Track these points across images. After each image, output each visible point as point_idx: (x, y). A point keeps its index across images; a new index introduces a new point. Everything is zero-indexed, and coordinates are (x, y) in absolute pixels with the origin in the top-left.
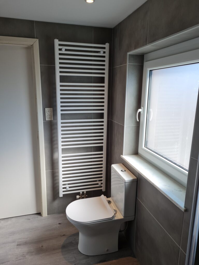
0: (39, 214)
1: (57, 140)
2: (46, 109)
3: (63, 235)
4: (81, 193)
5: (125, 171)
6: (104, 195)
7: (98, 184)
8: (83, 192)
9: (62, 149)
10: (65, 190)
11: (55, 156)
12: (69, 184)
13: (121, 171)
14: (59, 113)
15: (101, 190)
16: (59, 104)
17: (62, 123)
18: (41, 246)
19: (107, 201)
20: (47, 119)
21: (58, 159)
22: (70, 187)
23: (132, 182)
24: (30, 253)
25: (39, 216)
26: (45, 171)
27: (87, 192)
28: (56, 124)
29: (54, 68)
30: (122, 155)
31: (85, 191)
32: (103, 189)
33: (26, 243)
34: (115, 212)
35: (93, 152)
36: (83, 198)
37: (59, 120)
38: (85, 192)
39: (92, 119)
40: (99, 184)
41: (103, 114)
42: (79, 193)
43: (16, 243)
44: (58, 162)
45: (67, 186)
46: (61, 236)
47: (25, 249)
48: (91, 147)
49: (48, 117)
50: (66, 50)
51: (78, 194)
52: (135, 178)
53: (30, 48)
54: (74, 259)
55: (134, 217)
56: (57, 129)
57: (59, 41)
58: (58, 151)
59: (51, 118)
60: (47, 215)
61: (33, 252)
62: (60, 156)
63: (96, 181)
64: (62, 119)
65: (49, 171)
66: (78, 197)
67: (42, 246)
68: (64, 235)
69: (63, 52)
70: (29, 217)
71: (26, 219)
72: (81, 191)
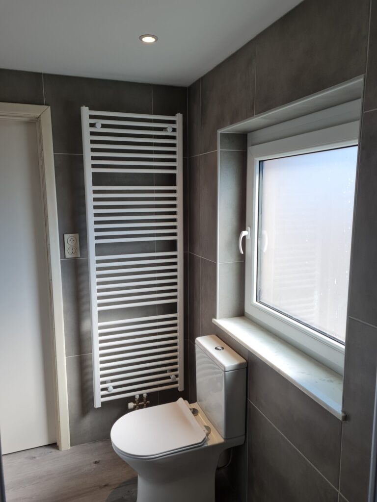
0: (54, 445)
1: (89, 295)
2: (67, 236)
3: (104, 484)
4: (137, 397)
5: (223, 348)
6: (184, 399)
7: (169, 377)
8: (141, 396)
9: (99, 312)
10: (105, 392)
11: (85, 326)
12: (112, 381)
13: (216, 348)
14: (92, 242)
15: (176, 388)
16: (91, 227)
17: (98, 262)
19: (191, 409)
20: (68, 256)
21: (90, 333)
22: (115, 387)
23: (239, 369)
25: (54, 451)
26: (65, 357)
27: (148, 394)
28: (87, 264)
29: (81, 160)
30: (215, 317)
31: (144, 392)
32: (180, 386)
34: (206, 431)
35: (158, 315)
36: (141, 407)
37: (93, 257)
38: (145, 395)
39: (154, 252)
40: (172, 377)
41: (175, 242)
42: (134, 397)
44: (90, 339)
45: (110, 385)
46: (101, 487)
48: (155, 306)
49: (70, 251)
50: (103, 126)
51: (132, 399)
52: (243, 361)
53: (34, 123)
55: (244, 437)
56: (87, 273)
57: (89, 110)
58: (90, 316)
59: (76, 252)
60: (69, 447)
62: (96, 326)
63: (165, 372)
64: (97, 255)
65: (74, 356)
66: (131, 405)
68: (106, 485)
69: (98, 129)
70: (33, 453)
71: (27, 458)
72: (137, 394)
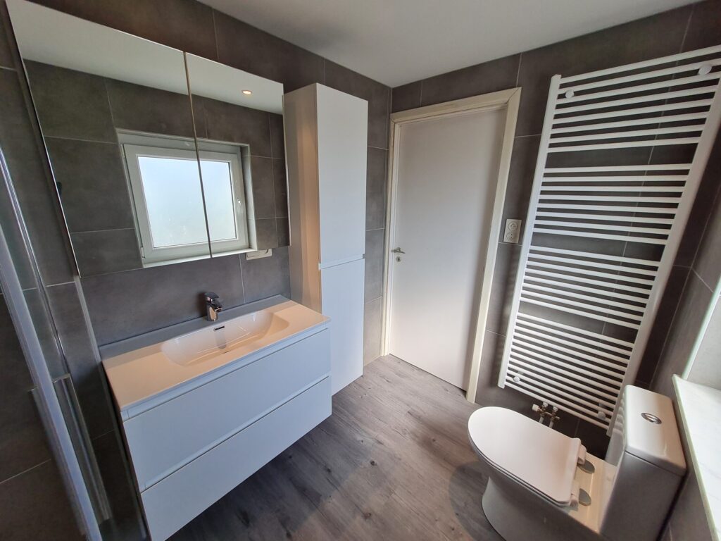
0: (464, 392)
2: (509, 221)
4: (545, 405)
5: (659, 421)
6: (583, 443)
7: (596, 411)
8: (550, 407)
9: (520, 301)
10: (510, 379)
11: (507, 310)
12: (525, 375)
13: (644, 416)
14: (530, 230)
16: (532, 213)
17: (531, 251)
18: (433, 438)
19: (578, 458)
20: (506, 240)
22: (521, 380)
24: (413, 433)
25: (462, 395)
26: (485, 329)
27: (559, 410)
28: (519, 251)
31: (556, 407)
32: (610, 431)
33: (418, 418)
35: (604, 335)
36: (547, 417)
37: (527, 245)
38: (555, 409)
39: (621, 256)
40: (600, 413)
42: (542, 402)
43: (409, 409)
45: (518, 376)
47: (411, 424)
48: (603, 322)
49: (509, 236)
50: (577, 94)
51: (540, 403)
54: (464, 505)
56: (517, 260)
57: (562, 77)
59: (515, 238)
60: (474, 402)
61: (417, 437)
62: (514, 314)
63: (597, 404)
64: (532, 244)
65: (492, 332)
66: (536, 407)
67: (434, 440)
69: (570, 98)
70: (447, 386)
71: (443, 387)
72: (546, 402)
